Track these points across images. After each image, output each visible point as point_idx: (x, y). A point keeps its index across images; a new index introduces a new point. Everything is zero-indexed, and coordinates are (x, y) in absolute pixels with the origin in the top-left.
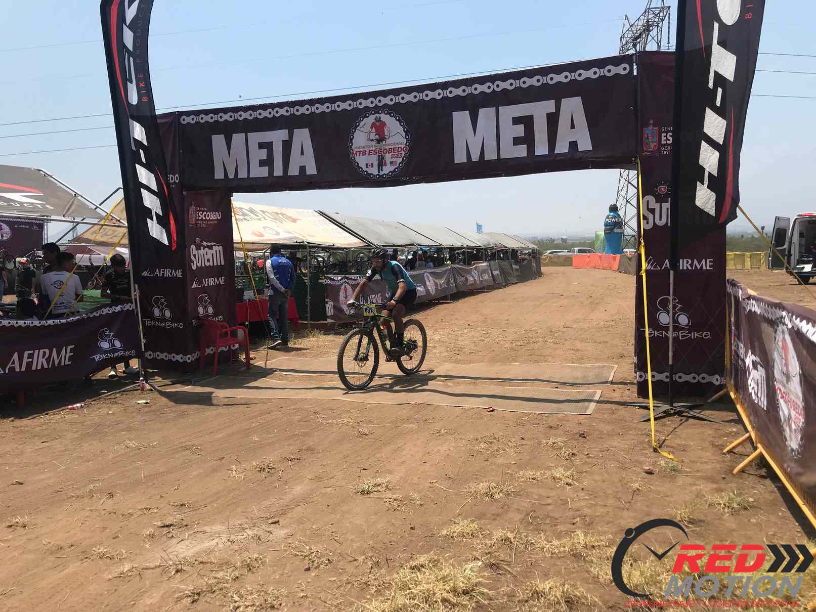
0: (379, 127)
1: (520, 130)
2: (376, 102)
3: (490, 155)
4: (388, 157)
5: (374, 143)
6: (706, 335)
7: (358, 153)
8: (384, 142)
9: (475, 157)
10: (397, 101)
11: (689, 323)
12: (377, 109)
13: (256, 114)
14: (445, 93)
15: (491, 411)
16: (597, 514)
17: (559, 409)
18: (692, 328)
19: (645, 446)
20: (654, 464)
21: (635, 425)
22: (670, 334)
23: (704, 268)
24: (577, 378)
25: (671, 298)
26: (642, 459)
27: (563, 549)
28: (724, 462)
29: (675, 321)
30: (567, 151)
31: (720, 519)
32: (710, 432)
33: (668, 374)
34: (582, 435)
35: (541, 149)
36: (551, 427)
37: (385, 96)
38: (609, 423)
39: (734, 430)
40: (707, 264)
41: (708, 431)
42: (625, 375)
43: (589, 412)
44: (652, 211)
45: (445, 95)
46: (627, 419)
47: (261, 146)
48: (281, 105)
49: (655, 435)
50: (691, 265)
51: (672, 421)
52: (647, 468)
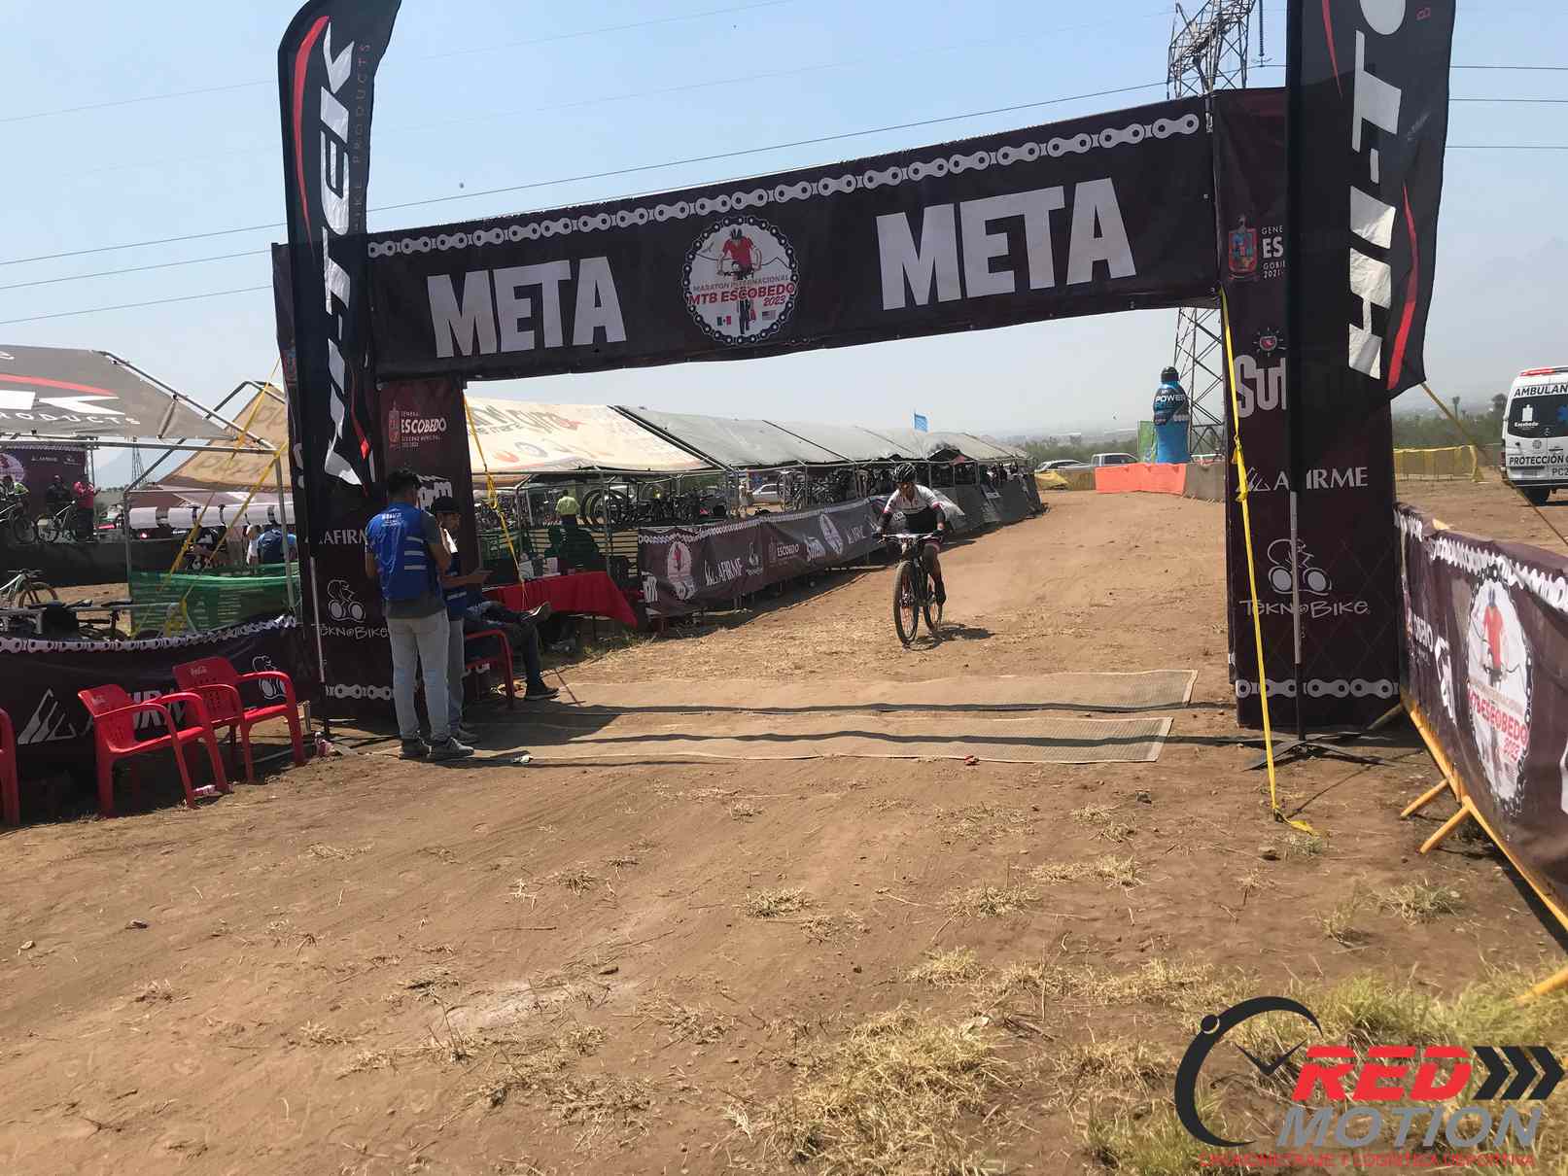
0: (740, 249)
1: (1000, 244)
2: (732, 202)
3: (949, 293)
4: (758, 305)
5: (730, 279)
6: (1360, 607)
7: (702, 299)
8: (749, 277)
9: (922, 298)
10: (771, 199)
11: (1328, 586)
12: (733, 216)
13: (507, 235)
14: (860, 182)
15: (973, 764)
16: (1183, 932)
17: (1096, 756)
18: (1334, 595)
19: (1258, 811)
20: (1278, 843)
21: (1238, 777)
22: (1295, 609)
23: (1352, 484)
24: (1123, 698)
25: (1293, 542)
26: (1258, 833)
27: (1127, 991)
28: (1403, 832)
29: (1303, 584)
30: (1089, 279)
31: (1402, 929)
32: (1376, 782)
33: (1293, 683)
34: (1145, 799)
35: (1041, 277)
36: (1085, 787)
37: (748, 192)
38: (1191, 775)
39: (1420, 777)
40: (1355, 477)
41: (1371, 781)
42: (1214, 689)
43: (1151, 756)
44: (1251, 383)
45: (860, 185)
46: (1224, 767)
47: (520, 292)
48: (553, 215)
49: (1276, 792)
50: (1328, 480)
51: (1304, 766)
52: (1267, 849)
